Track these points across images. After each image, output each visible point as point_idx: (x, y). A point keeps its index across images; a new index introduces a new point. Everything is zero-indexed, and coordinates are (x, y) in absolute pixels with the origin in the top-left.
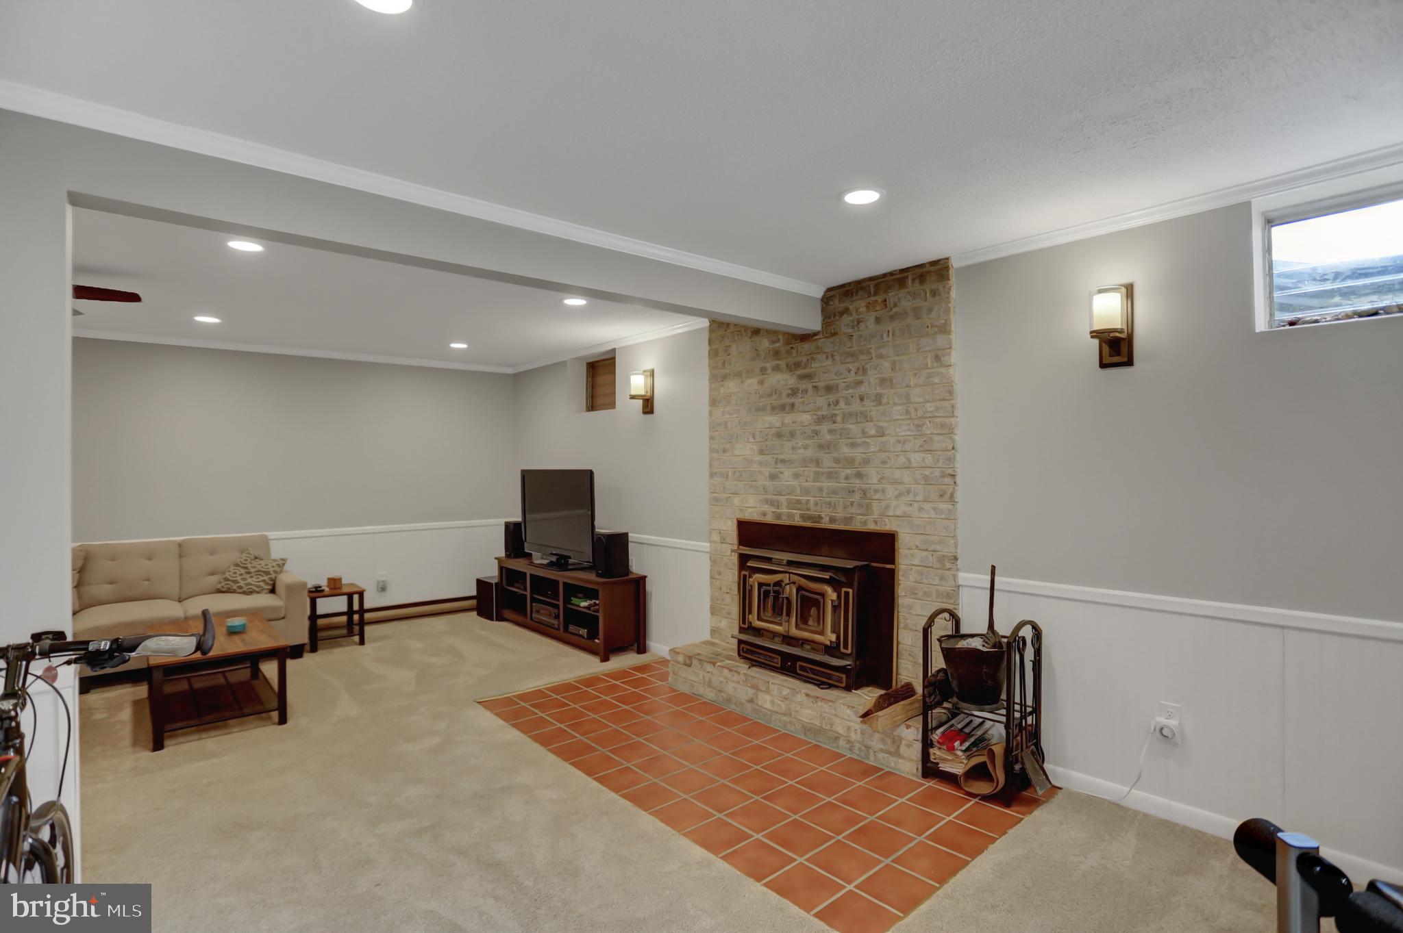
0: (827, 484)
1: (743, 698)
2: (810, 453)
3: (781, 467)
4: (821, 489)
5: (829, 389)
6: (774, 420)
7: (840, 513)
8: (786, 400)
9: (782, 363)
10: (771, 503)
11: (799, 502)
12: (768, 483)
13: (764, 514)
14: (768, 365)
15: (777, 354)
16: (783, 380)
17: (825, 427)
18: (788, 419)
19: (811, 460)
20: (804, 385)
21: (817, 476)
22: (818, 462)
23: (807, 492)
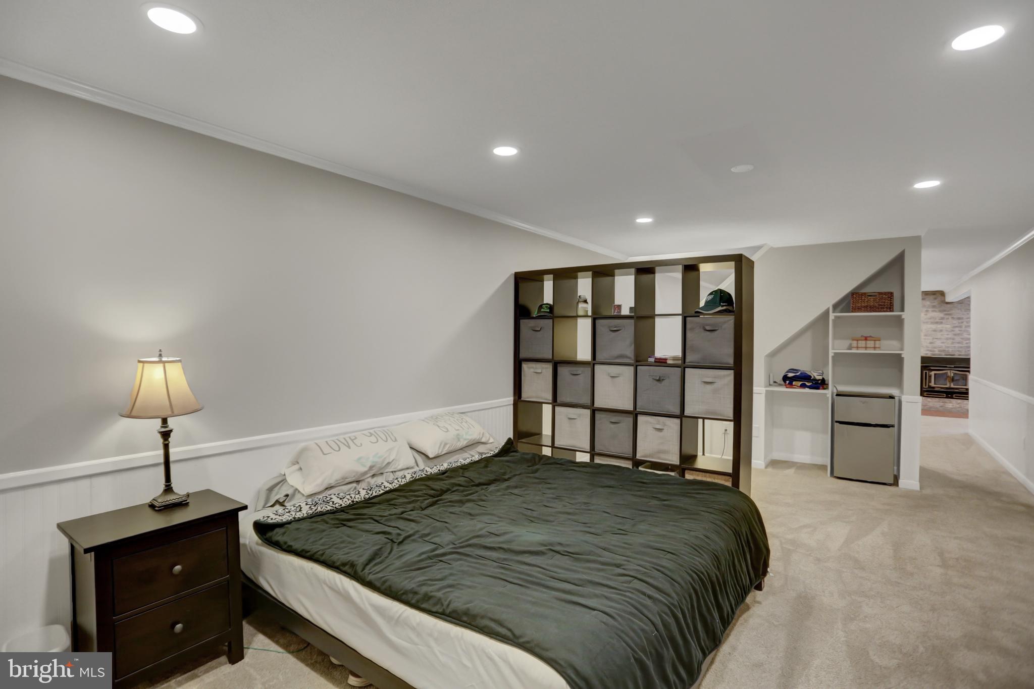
0: (957, 345)
1: (938, 406)
2: (949, 336)
3: (935, 340)
4: (955, 347)
5: (959, 319)
6: (934, 327)
7: (963, 353)
8: (938, 320)
9: (937, 310)
10: (931, 351)
11: (944, 350)
12: (930, 346)
13: (927, 354)
14: (929, 310)
15: (934, 307)
16: (938, 315)
17: (957, 329)
18: (940, 326)
19: (950, 338)
20: (947, 317)
21: (953, 343)
22: (953, 339)
23: (948, 347)
